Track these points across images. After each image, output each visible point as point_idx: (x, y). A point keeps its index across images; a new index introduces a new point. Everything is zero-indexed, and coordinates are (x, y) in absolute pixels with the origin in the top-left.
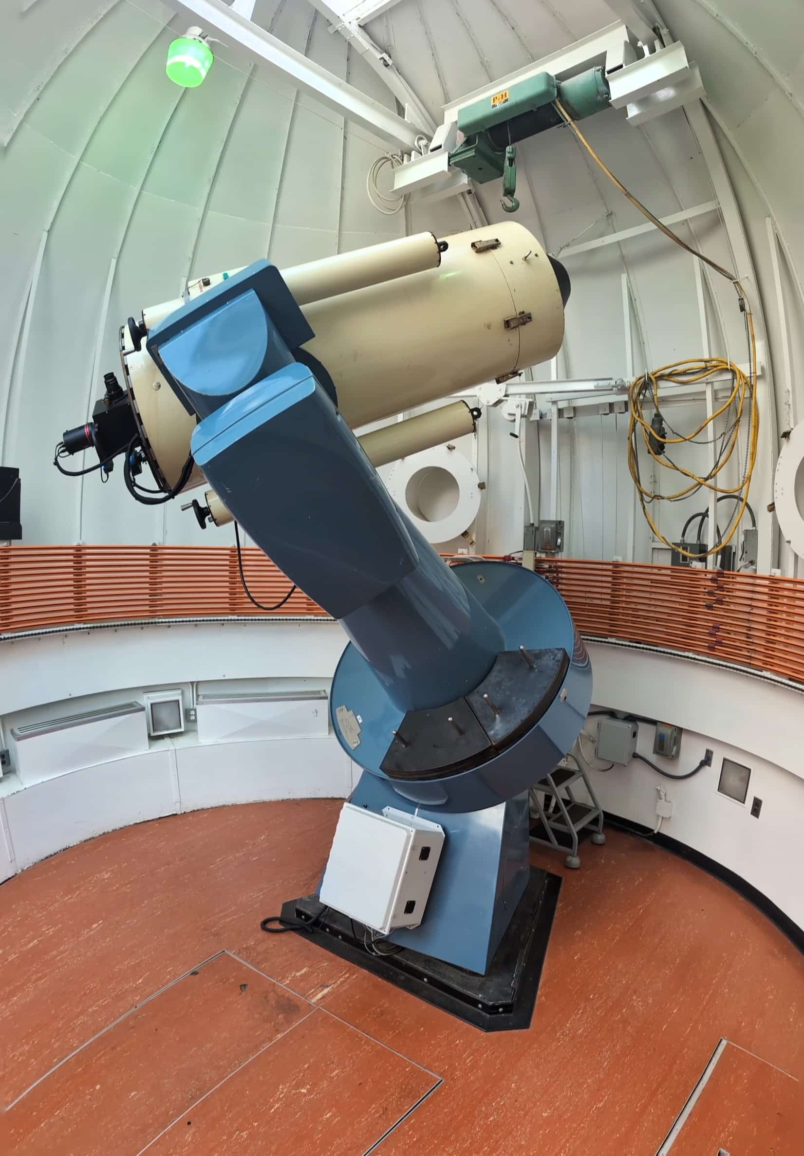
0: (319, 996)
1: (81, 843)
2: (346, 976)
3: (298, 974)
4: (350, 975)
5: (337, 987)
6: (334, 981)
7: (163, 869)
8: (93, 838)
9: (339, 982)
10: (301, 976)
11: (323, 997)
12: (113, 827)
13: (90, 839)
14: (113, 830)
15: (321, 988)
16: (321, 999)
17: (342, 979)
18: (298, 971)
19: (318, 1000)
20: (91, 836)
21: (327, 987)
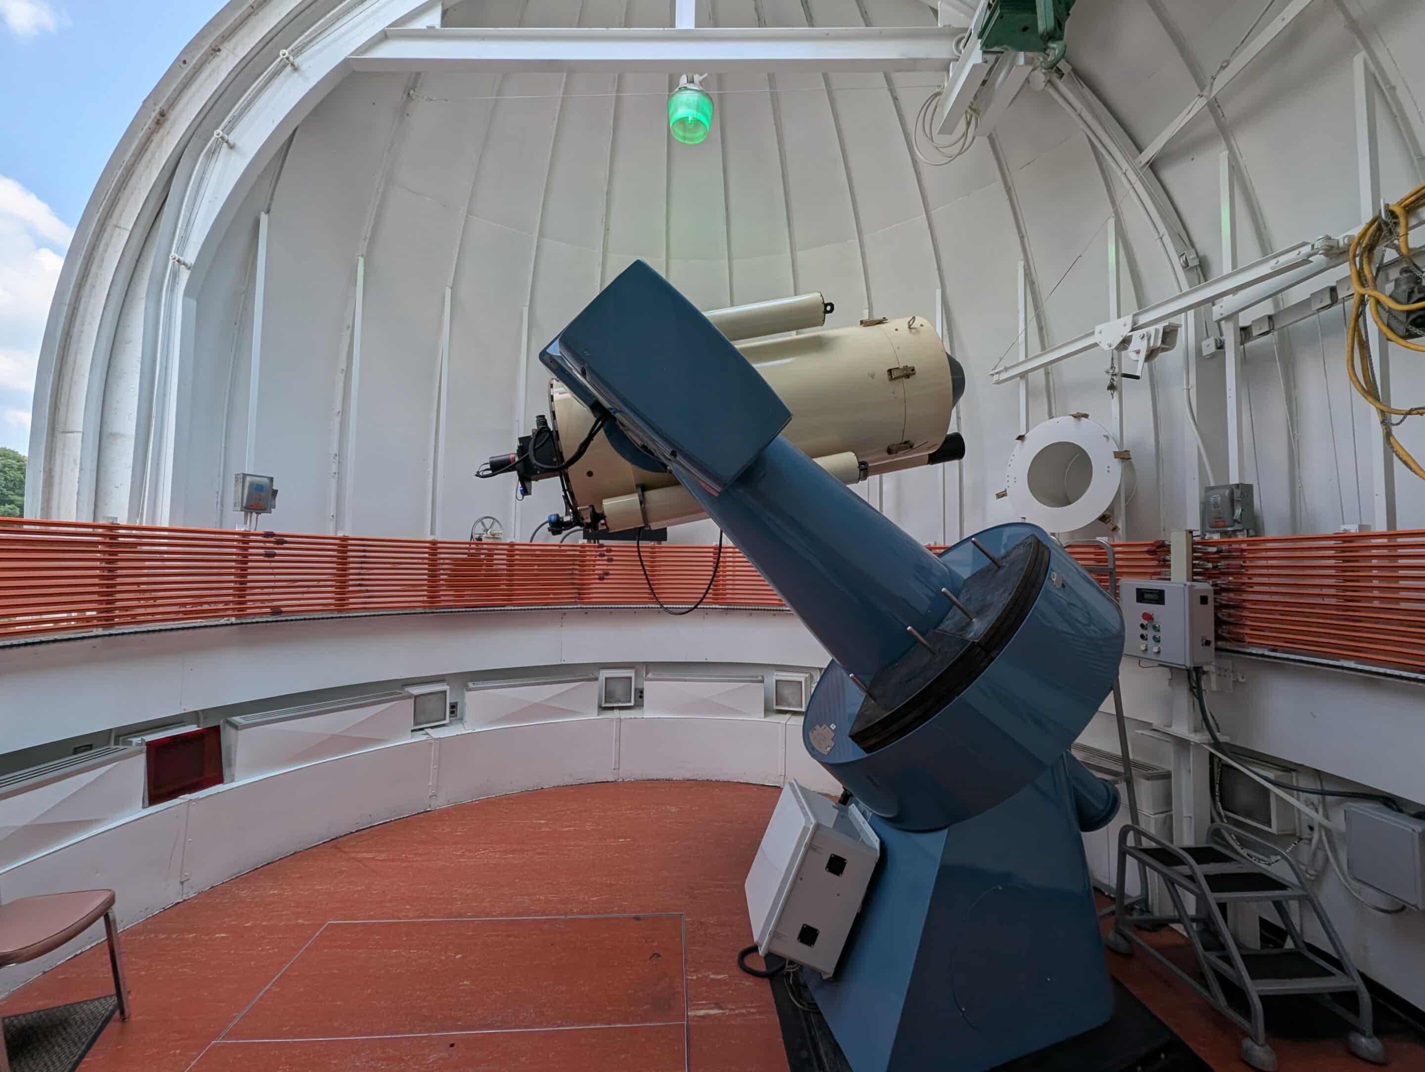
0: (702, 1013)
1: (684, 780)
2: (752, 1010)
3: (712, 976)
4: (757, 1012)
5: (730, 1016)
6: (733, 1007)
7: (720, 824)
8: (696, 780)
9: (737, 1012)
10: (712, 980)
11: (704, 1017)
12: (718, 778)
13: (693, 780)
14: (716, 781)
15: (713, 1005)
16: (700, 1017)
17: (744, 1011)
18: (714, 973)
19: (696, 1016)
20: (694, 778)
21: (721, 1008)
